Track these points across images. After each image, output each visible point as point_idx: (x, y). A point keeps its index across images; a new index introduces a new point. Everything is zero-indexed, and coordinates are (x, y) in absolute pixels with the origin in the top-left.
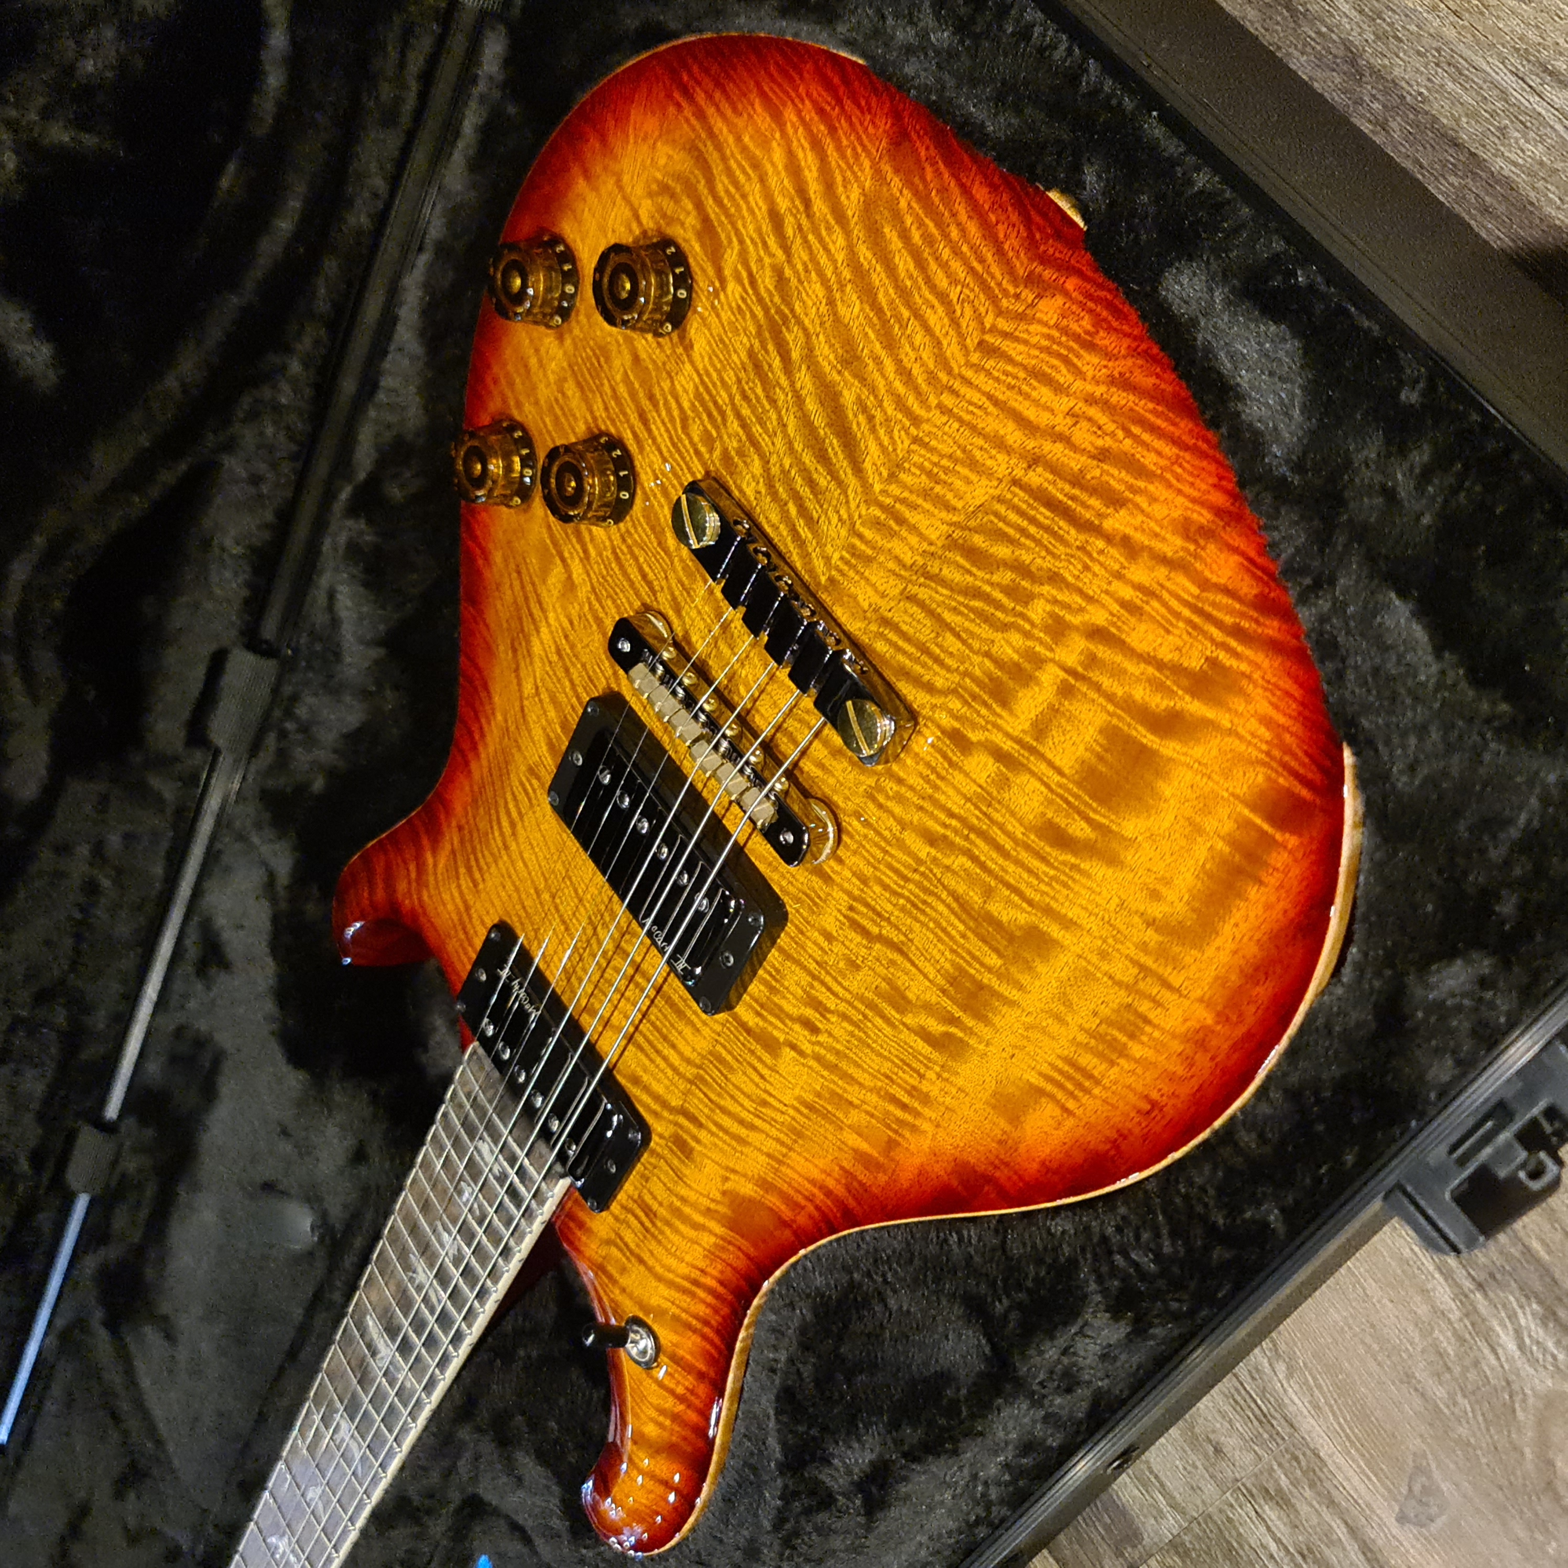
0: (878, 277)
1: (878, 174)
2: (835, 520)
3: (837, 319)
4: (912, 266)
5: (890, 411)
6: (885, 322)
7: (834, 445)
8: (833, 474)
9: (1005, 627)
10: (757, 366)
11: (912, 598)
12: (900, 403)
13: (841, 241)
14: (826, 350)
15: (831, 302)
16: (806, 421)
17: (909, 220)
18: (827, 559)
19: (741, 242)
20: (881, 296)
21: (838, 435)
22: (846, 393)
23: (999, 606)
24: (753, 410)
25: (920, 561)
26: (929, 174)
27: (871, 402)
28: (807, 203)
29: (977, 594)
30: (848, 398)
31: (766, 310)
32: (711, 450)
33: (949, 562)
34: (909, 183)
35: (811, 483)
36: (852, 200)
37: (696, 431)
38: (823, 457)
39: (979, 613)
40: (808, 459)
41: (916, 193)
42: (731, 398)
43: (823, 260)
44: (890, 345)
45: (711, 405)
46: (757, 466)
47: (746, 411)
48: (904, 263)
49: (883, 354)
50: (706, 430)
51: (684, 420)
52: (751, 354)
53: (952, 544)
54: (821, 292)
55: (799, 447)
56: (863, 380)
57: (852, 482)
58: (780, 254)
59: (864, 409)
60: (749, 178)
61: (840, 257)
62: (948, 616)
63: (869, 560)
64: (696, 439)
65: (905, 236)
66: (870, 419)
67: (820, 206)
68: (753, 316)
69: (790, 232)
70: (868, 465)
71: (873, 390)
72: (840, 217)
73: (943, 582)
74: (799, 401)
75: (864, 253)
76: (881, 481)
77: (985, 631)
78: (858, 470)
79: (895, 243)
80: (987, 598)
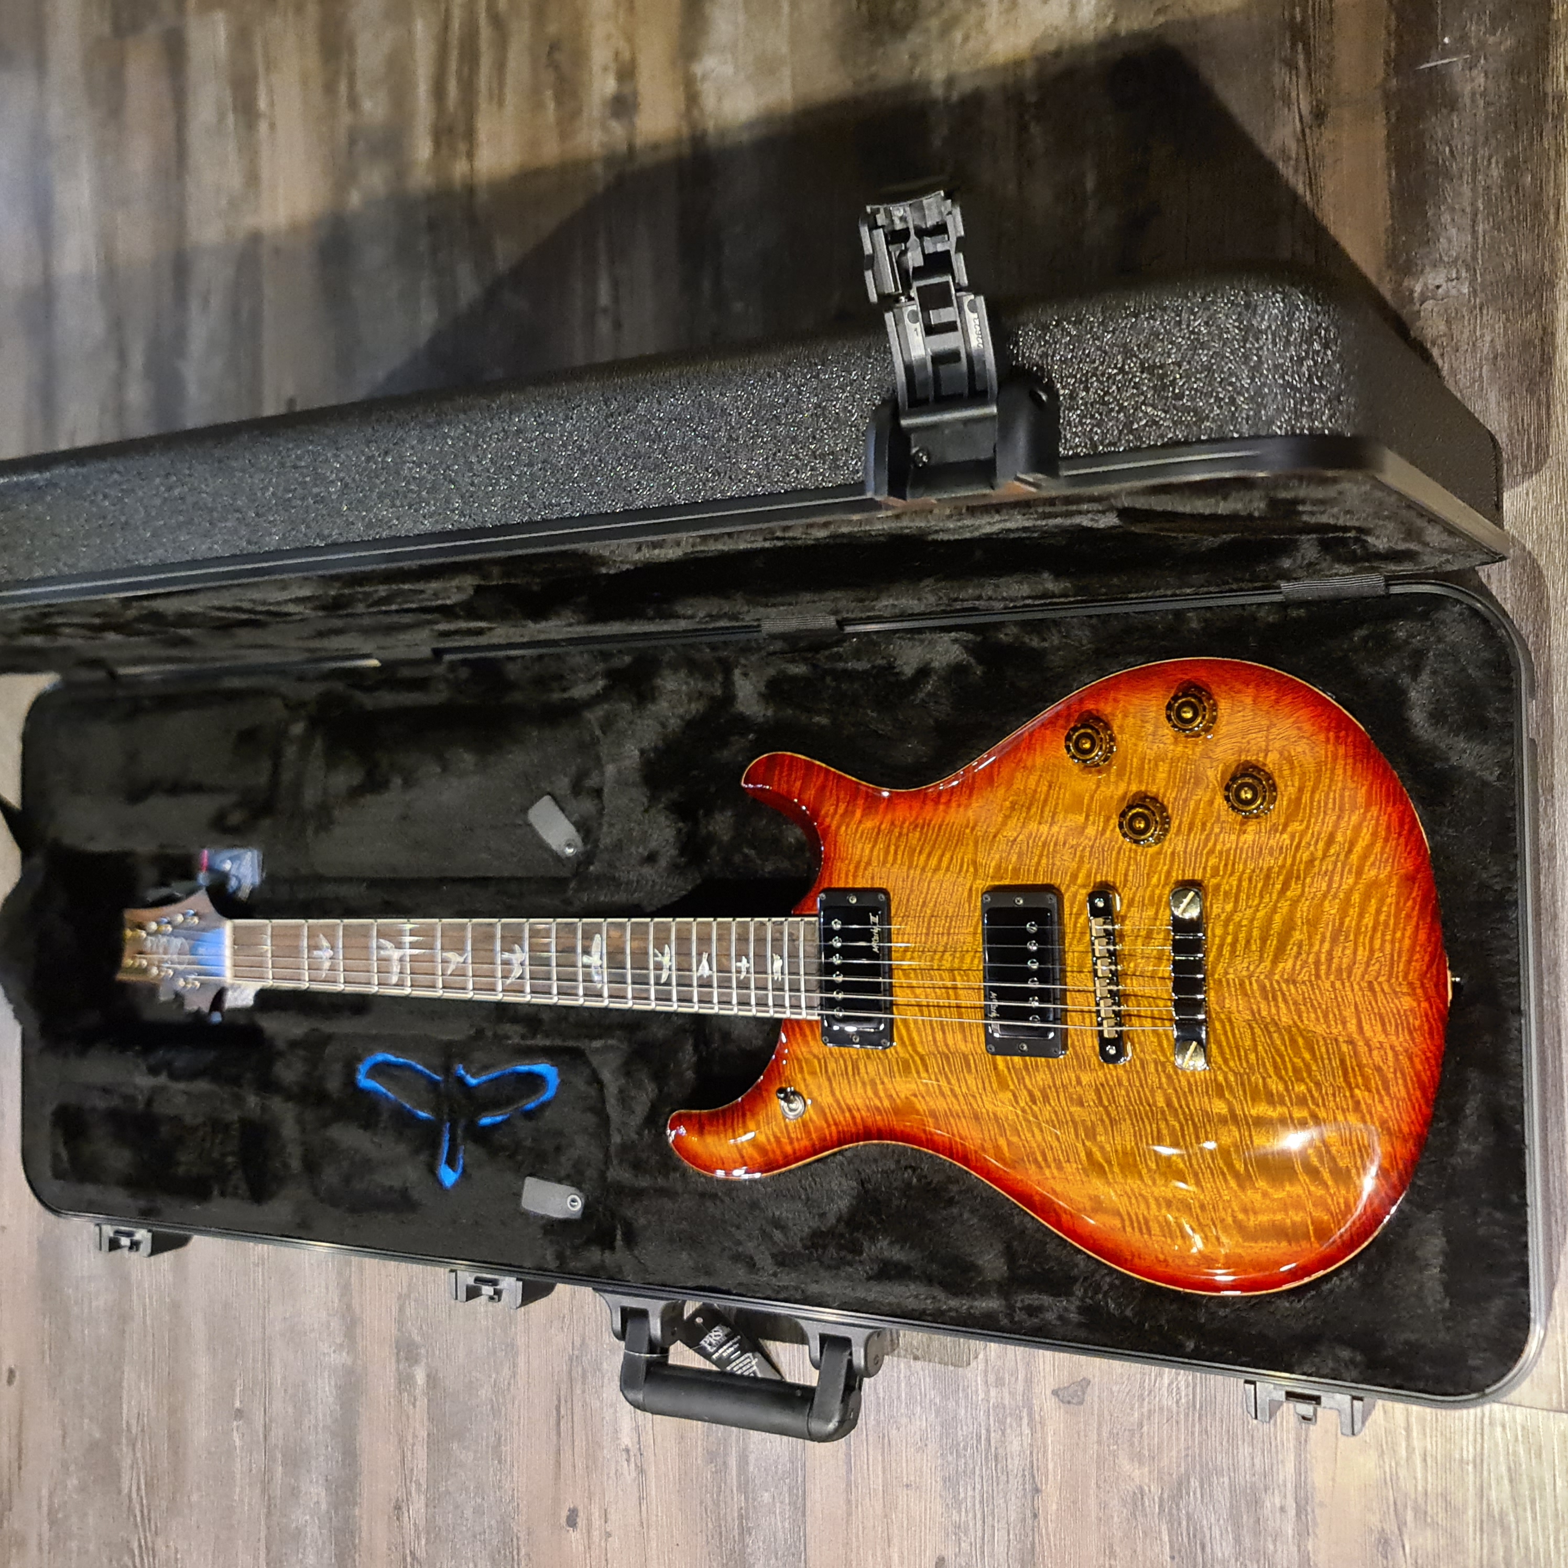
0: (1353, 912)
1: (1389, 878)
2: (1245, 965)
3: (1321, 904)
4: (1370, 925)
5: (1311, 960)
6: (1340, 930)
7: (1273, 943)
8: (1262, 950)
9: (1281, 1078)
10: (1268, 877)
11: (1251, 1028)
12: (1317, 963)
13: (1351, 881)
14: (1305, 909)
15: (1325, 896)
16: (1269, 920)
17: (1385, 909)
18: (1226, 973)
19: (1307, 827)
20: (1348, 919)
21: (1279, 941)
22: (1298, 933)
23: (1286, 1069)
24: (1249, 888)
25: (1268, 1020)
26: (1410, 903)
27: (1306, 948)
28: (1350, 851)
29: (1282, 1057)
30: (1297, 935)
31: (1293, 865)
32: (1213, 876)
33: (1280, 1034)
34: (1399, 895)
35: (1248, 942)
36: (1370, 874)
37: (1213, 861)
38: (1264, 940)
39: (1275, 1062)
40: (1256, 933)
41: (1398, 903)
42: (1244, 871)
43: (1337, 878)
44: (1334, 941)
45: (1230, 863)
46: (1229, 907)
47: (1245, 884)
48: (1368, 920)
49: (1328, 939)
50: (1218, 867)
51: (1211, 852)
52: (1270, 869)
53: (1289, 1029)
54: (1324, 887)
55: (1256, 924)
56: (1310, 937)
57: (1267, 963)
58: (1320, 854)
59: (1300, 947)
60: (1334, 809)
61: (1344, 887)
62: (1260, 1048)
63: (1246, 995)
64: (1210, 864)
65: (1378, 912)
66: (1299, 953)
67: (1354, 857)
68: (1285, 858)
69: (1332, 851)
70: (1281, 965)
71: (1311, 945)
72: (1359, 873)
73: (1271, 1038)
74: (1274, 910)
75: (1356, 898)
76: (1282, 976)
77: (1271, 1071)
78: (1275, 962)
79: (1372, 909)
80: (1284, 1062)
